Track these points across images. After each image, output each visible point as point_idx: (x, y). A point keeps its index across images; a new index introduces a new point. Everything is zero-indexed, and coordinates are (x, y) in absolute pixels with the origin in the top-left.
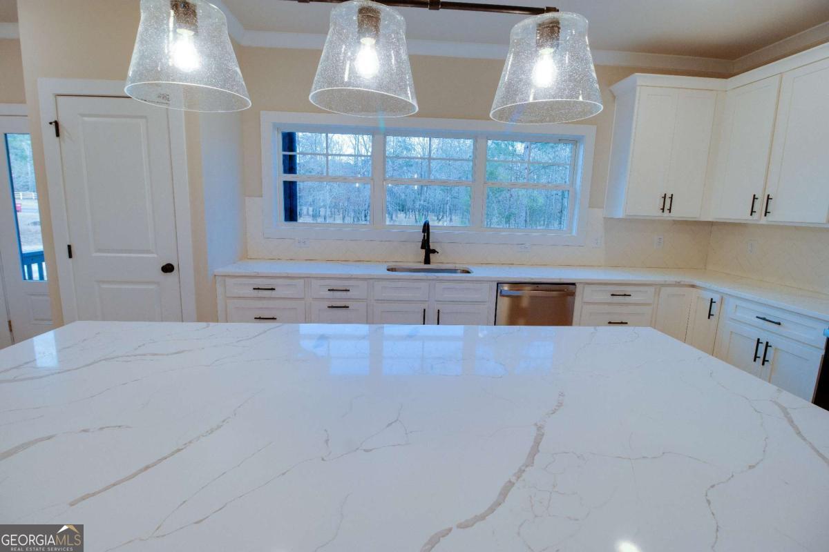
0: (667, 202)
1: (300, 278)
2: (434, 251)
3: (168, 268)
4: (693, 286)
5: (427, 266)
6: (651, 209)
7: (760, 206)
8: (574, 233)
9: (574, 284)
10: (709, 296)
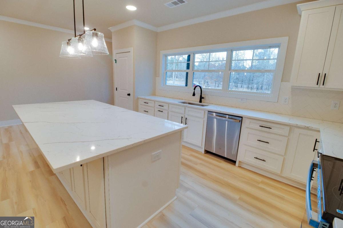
0: (322, 79)
2: (203, 98)
3: (129, 95)
5: (200, 104)
9: (242, 117)
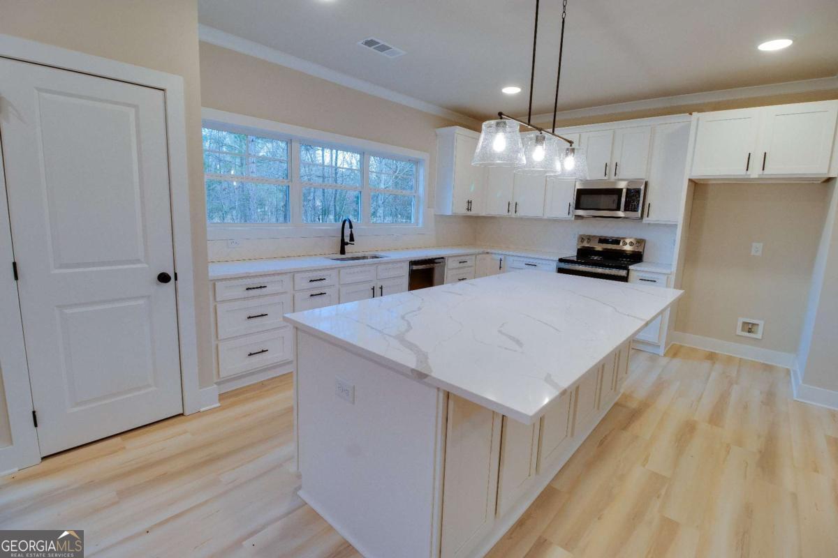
1: (286, 273)
2: (348, 243)
3: (164, 278)
4: (488, 253)
5: (343, 256)
6: (462, 210)
7: (512, 208)
8: (420, 225)
9: (442, 258)
10: (499, 257)
